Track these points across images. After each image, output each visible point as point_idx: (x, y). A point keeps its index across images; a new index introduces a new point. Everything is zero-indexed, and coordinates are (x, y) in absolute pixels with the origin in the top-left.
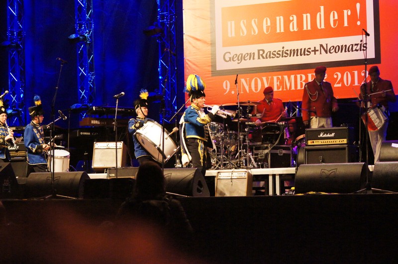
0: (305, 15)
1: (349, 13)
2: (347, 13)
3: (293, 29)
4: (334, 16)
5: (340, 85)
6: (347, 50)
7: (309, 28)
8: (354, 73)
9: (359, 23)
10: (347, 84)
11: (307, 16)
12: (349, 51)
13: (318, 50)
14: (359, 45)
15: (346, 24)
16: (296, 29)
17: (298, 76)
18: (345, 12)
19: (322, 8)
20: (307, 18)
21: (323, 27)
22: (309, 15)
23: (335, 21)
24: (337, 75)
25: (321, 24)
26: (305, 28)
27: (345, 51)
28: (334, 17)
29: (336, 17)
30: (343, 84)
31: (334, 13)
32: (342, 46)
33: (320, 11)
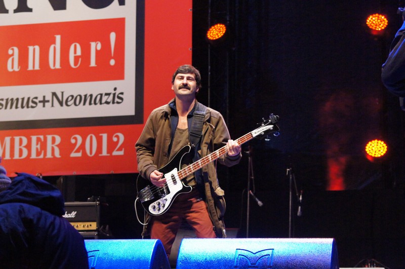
0: (31, 48)
1: (99, 47)
2: (95, 46)
3: (13, 67)
4: (75, 50)
5: (79, 155)
6: (93, 102)
7: (37, 67)
8: (102, 136)
9: (112, 62)
10: (91, 153)
11: (34, 50)
12: (95, 104)
13: (48, 101)
14: (111, 96)
15: (93, 63)
16: (16, 69)
17: (17, 139)
18: (93, 44)
19: (58, 38)
20: (34, 52)
21: (58, 66)
22: (37, 48)
23: (76, 58)
24: (75, 138)
25: (55, 62)
26: (30, 68)
27: (90, 104)
28: (75, 52)
29: (79, 53)
30: (84, 153)
31: (75, 46)
32: (86, 96)
33: (54, 42)
